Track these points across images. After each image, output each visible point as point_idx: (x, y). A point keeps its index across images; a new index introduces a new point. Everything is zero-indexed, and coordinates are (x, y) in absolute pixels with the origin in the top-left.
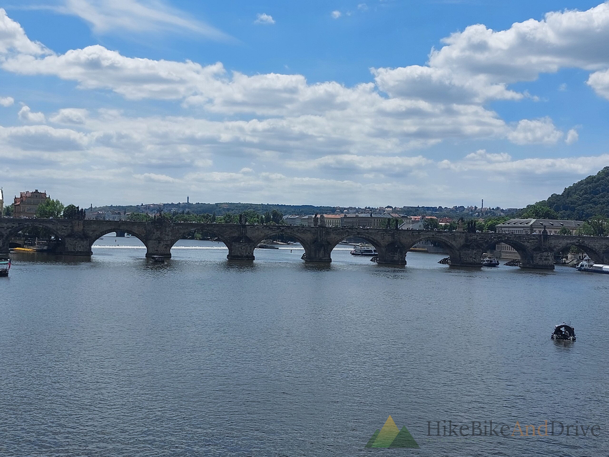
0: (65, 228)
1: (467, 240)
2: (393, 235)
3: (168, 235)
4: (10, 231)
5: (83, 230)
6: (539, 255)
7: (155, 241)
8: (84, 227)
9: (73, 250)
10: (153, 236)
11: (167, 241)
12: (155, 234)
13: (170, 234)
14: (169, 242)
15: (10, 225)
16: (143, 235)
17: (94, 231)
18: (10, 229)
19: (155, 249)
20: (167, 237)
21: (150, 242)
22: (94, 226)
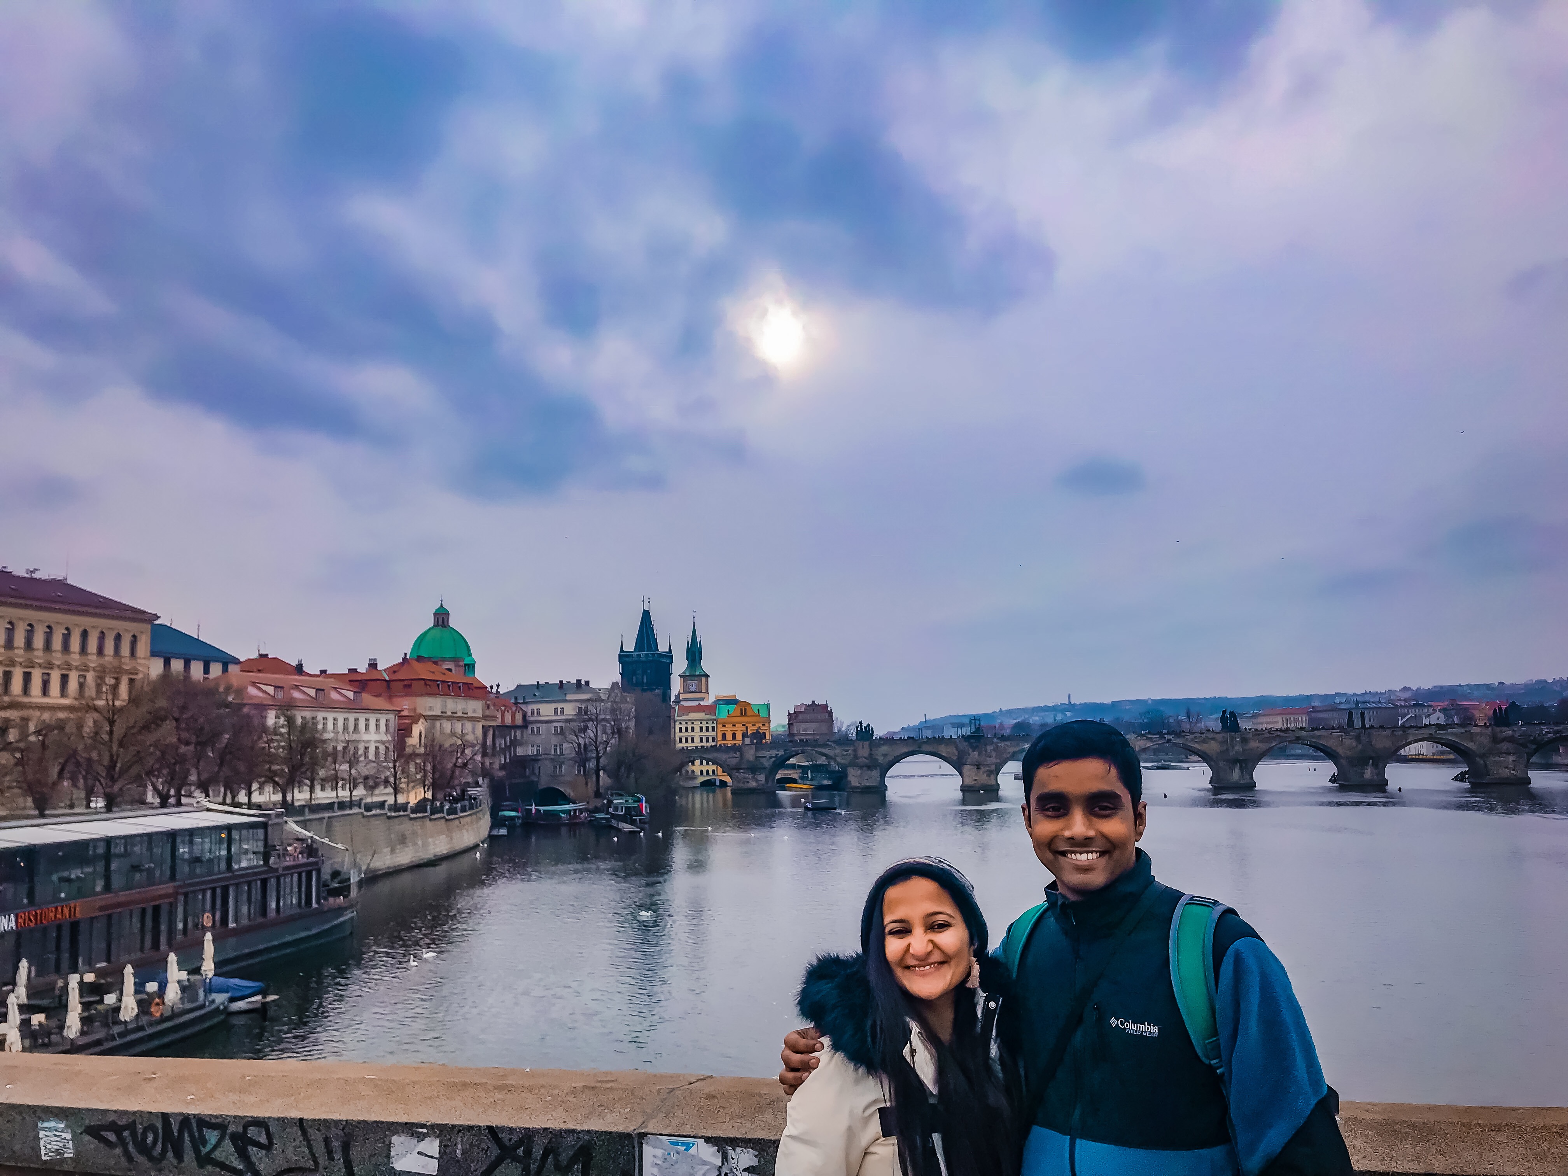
0: (846, 753)
1: (1495, 739)
2: (1358, 738)
3: (990, 757)
4: (774, 761)
5: (871, 755)
7: (972, 767)
8: (871, 750)
9: (858, 785)
10: (967, 759)
11: (989, 765)
12: (971, 756)
13: (994, 754)
14: (993, 767)
15: (773, 753)
16: (955, 758)
17: (885, 755)
18: (774, 759)
19: (974, 778)
20: (988, 759)
21: (966, 769)
22: (885, 749)
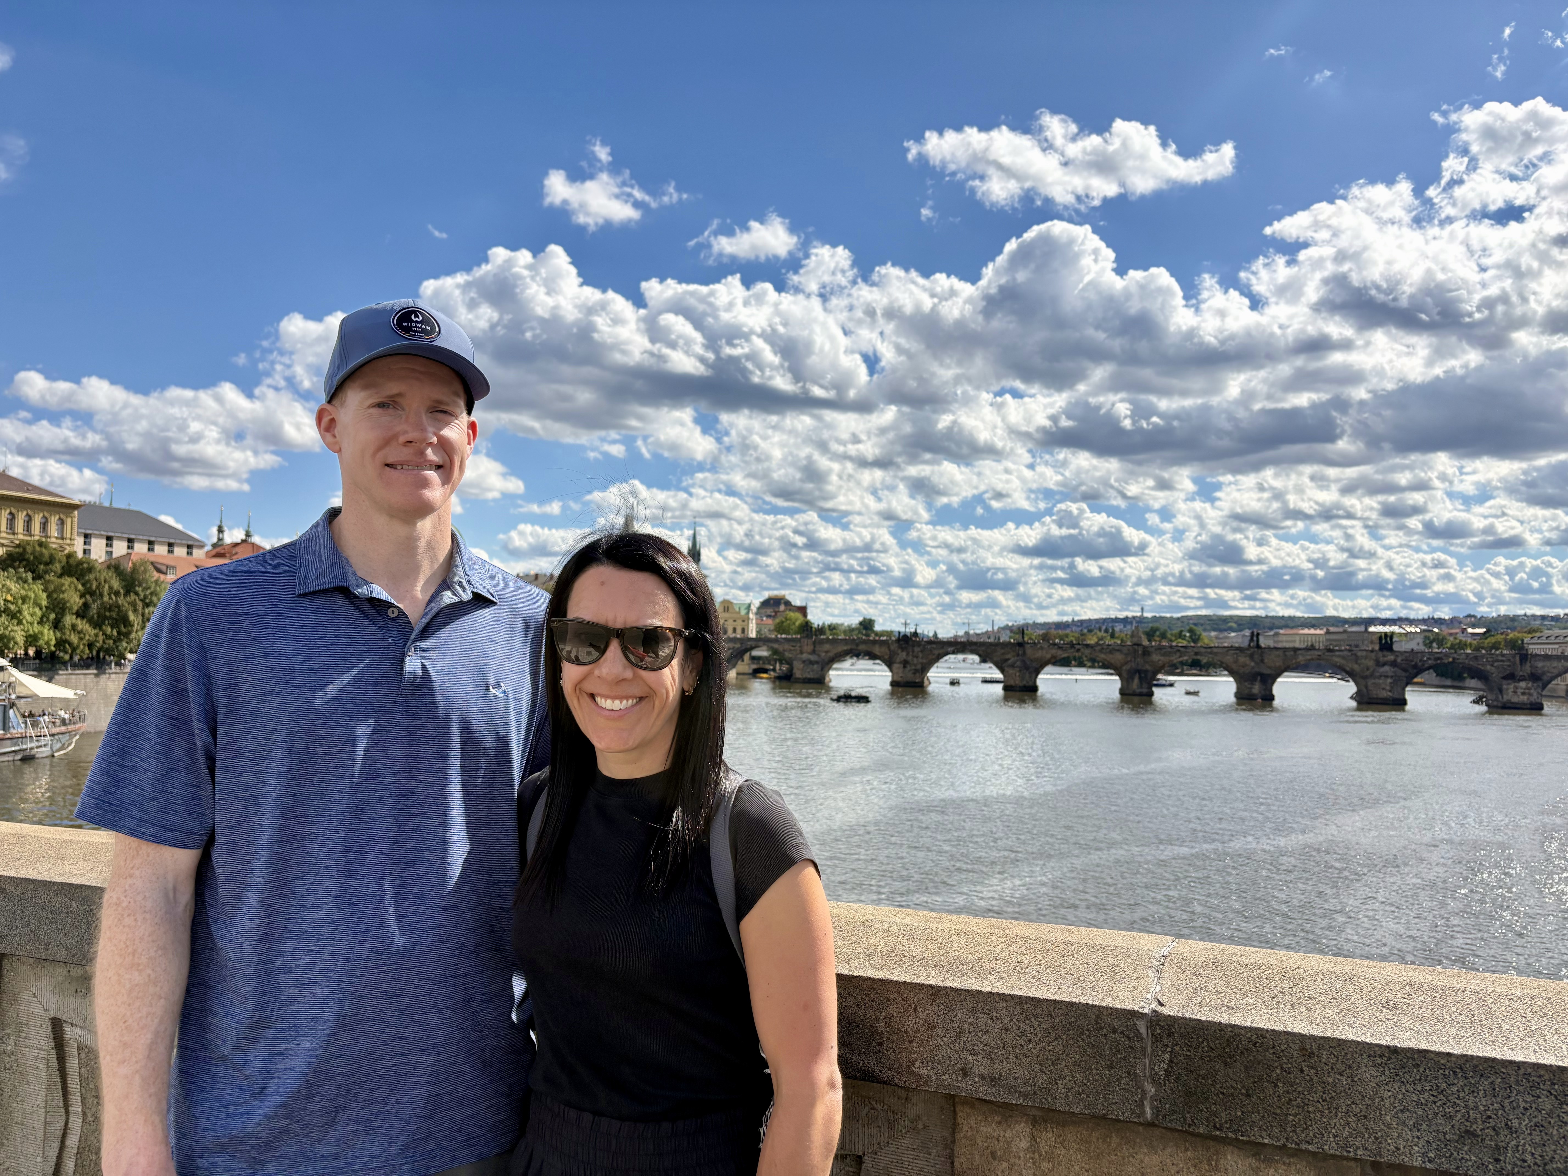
0: (793, 648)
3: (917, 657)
5: (814, 651)
6: (1512, 686)
7: (901, 666)
8: (815, 647)
9: (800, 676)
10: (897, 658)
12: (903, 656)
16: (888, 659)
17: (827, 652)
19: (902, 674)
20: (915, 659)
21: (895, 666)
22: (827, 647)
